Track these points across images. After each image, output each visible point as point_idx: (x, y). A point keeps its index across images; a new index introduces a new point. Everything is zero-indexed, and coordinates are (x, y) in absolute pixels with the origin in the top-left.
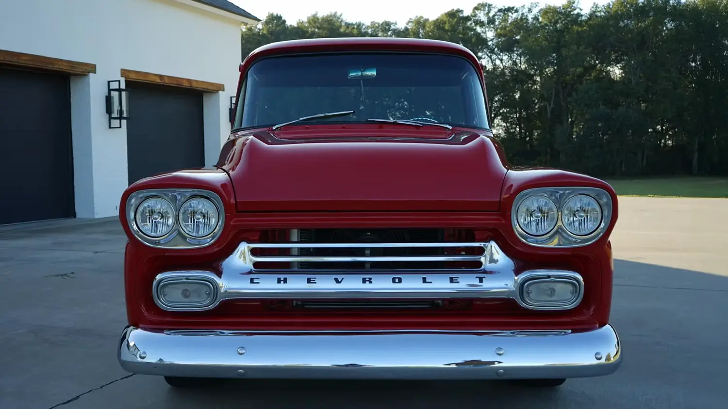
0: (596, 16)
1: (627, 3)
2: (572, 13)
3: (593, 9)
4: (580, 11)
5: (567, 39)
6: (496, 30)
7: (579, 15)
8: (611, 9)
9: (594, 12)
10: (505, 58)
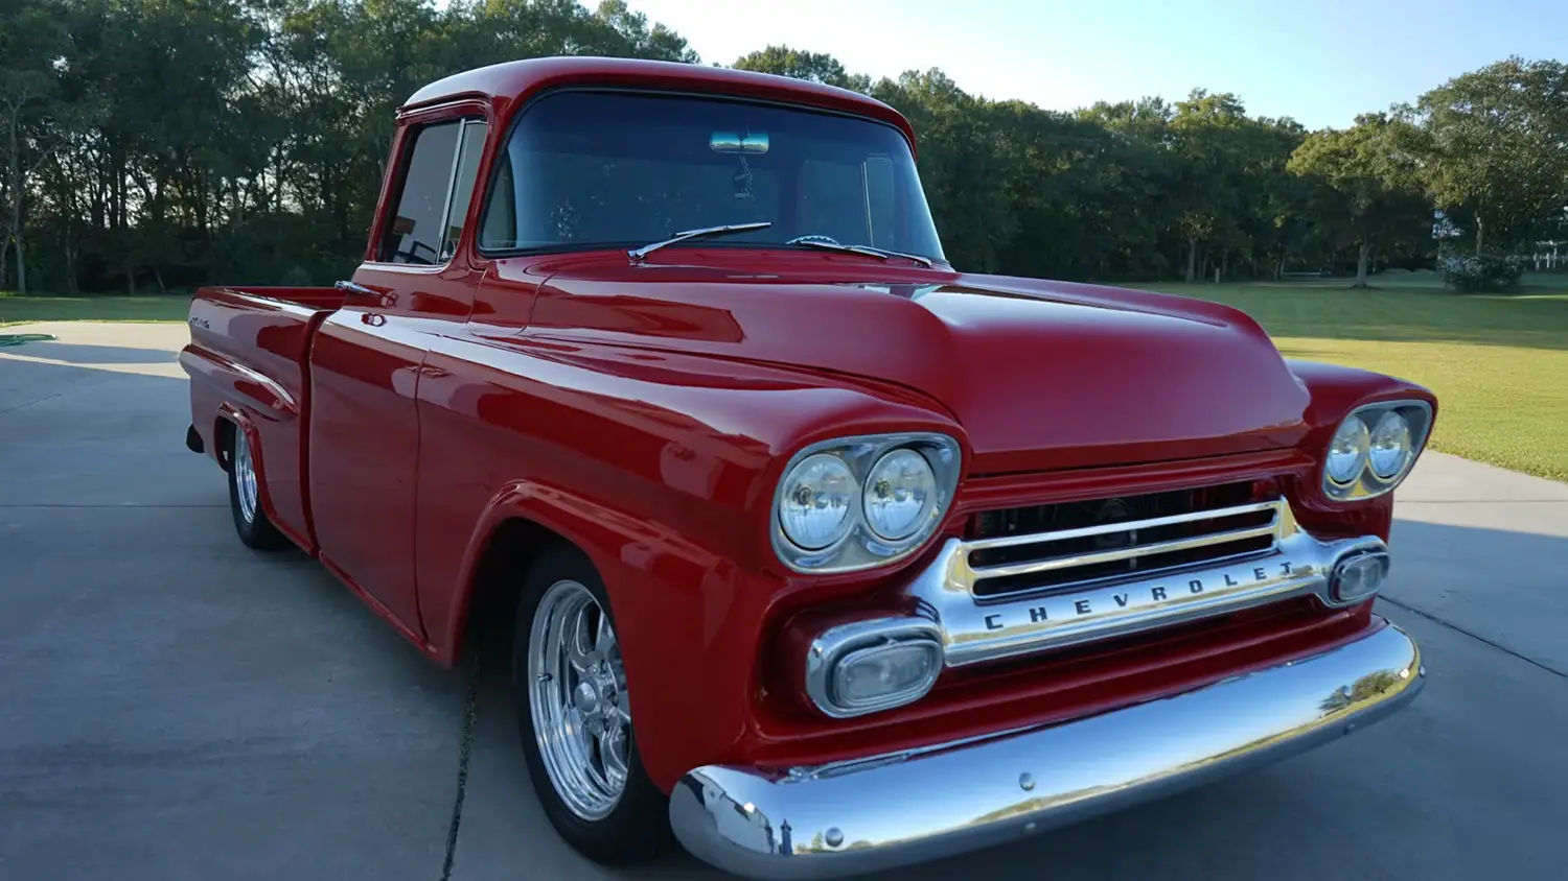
0: (460, 19)
1: (511, 4)
2: (419, 7)
3: (453, 5)
4: (431, 6)
5: (414, 52)
6: (288, 18)
7: (430, 12)
8: (484, 9)
9: (456, 10)
10: (302, 70)
